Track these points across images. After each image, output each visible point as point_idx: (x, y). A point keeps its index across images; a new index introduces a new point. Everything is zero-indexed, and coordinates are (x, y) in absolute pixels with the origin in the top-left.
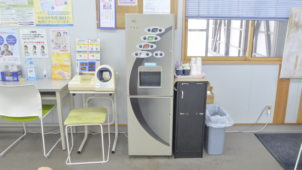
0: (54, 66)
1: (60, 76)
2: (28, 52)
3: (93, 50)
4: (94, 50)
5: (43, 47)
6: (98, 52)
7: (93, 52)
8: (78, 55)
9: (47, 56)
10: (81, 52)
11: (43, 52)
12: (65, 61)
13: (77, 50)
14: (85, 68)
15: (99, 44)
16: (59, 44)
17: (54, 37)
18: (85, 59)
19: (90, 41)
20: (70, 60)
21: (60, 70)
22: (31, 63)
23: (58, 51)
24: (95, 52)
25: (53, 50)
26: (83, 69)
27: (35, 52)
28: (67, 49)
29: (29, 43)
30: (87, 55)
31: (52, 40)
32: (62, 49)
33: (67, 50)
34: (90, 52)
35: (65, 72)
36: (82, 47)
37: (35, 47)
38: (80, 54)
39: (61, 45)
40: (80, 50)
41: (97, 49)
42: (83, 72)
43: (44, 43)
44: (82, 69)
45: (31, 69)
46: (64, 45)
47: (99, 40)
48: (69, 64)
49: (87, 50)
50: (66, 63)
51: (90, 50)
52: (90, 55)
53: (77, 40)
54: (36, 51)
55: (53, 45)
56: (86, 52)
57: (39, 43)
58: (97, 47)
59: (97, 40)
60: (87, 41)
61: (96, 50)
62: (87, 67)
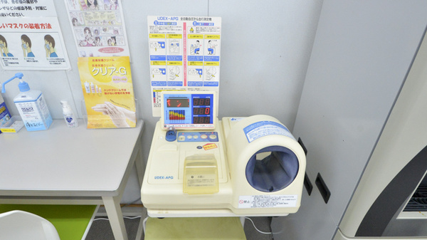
0: (90, 93)
1: (109, 117)
2: (10, 55)
3: (201, 53)
4: (204, 52)
5: (49, 39)
6: (216, 59)
7: (201, 59)
8: (155, 68)
9: (66, 66)
10: (162, 58)
11: (54, 55)
12: (116, 80)
13: (153, 52)
14: (183, 112)
15: (219, 33)
16: (96, 31)
17: (78, 7)
18: (177, 79)
19: (189, 23)
20: (130, 79)
21: (106, 102)
22: (25, 87)
23: (95, 50)
24: (206, 59)
25: (80, 49)
26: (177, 118)
27: (31, 54)
28: (119, 46)
29: (8, 29)
30: (181, 67)
31: (74, 20)
32: (105, 45)
33: (122, 50)
34: (191, 58)
35: (118, 108)
36: (167, 45)
37: (25, 38)
38: (162, 65)
39: (101, 33)
40: (161, 52)
41: (211, 50)
42: (178, 126)
43: (49, 26)
44: (172, 118)
45: (26, 105)
46: (111, 32)
47: (217, 22)
48: (128, 86)
49: (181, 54)
50: (119, 86)
51: (190, 53)
52: (192, 68)
53: (151, 20)
54: (33, 49)
55: (79, 35)
56: (179, 58)
57: (37, 26)
58: (213, 43)
59: (214, 20)
60: (180, 23)
61: (207, 53)
62: (188, 111)
